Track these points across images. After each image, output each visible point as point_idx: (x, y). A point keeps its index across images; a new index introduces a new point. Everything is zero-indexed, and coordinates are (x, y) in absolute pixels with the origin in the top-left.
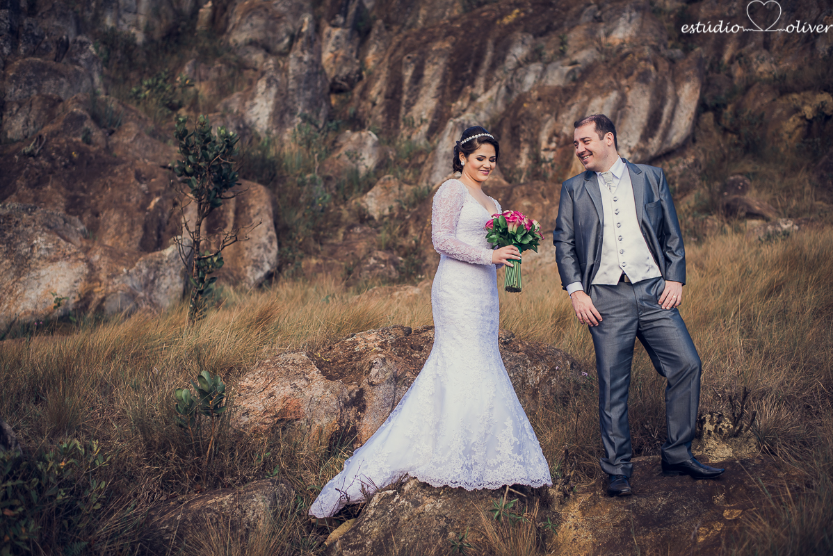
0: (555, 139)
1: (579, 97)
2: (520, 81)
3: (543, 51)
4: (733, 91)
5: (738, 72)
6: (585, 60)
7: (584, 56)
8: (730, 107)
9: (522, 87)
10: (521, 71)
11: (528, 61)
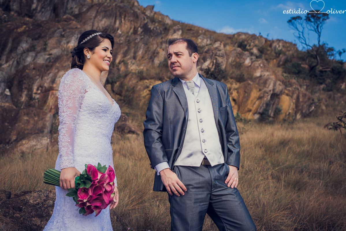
0: (40, 89)
1: (54, 70)
2: (24, 60)
3: (36, 47)
4: (119, 77)
5: (122, 68)
6: (55, 53)
7: (55, 52)
8: (118, 83)
9: (25, 62)
10: (24, 55)
11: (29, 50)
